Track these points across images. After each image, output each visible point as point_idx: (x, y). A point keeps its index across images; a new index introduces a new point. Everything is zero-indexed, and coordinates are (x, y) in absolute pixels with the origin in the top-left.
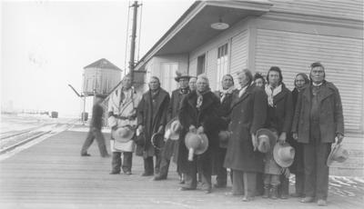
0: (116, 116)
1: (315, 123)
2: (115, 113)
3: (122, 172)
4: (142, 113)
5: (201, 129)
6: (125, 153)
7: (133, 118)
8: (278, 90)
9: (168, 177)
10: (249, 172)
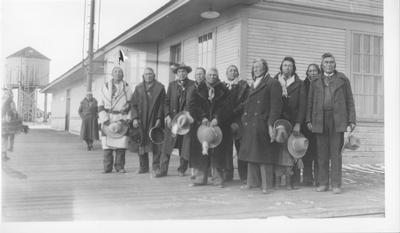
0: (107, 111)
1: (328, 113)
2: (106, 107)
3: (114, 170)
4: (136, 106)
5: (215, 121)
6: (118, 150)
7: (126, 112)
8: (291, 80)
9: (169, 173)
10: (267, 164)
